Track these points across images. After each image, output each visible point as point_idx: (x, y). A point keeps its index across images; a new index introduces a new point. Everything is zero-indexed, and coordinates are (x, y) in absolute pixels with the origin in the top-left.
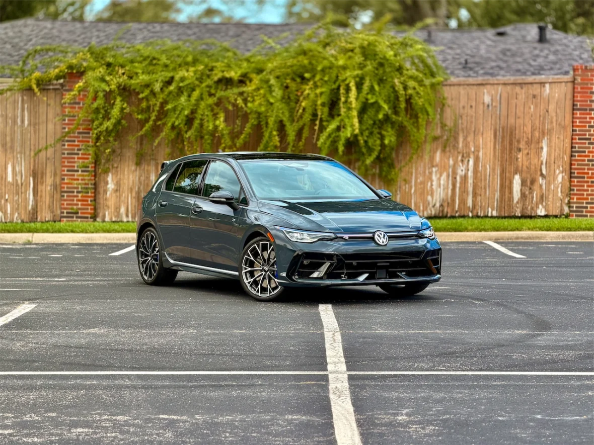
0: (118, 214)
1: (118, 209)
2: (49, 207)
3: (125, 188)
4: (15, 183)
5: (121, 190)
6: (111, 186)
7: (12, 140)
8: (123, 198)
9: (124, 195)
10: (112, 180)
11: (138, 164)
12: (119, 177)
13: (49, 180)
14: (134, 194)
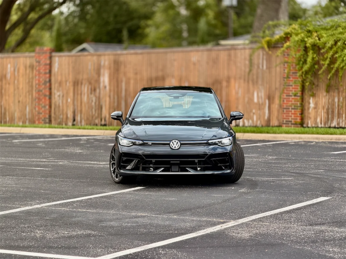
0: (316, 123)
1: (316, 119)
2: (277, 117)
3: (320, 106)
4: (258, 103)
5: (318, 107)
6: (312, 105)
7: (257, 78)
8: (319, 113)
9: (319, 111)
10: (313, 102)
11: (328, 91)
12: (316, 99)
13: (277, 101)
14: (325, 110)
